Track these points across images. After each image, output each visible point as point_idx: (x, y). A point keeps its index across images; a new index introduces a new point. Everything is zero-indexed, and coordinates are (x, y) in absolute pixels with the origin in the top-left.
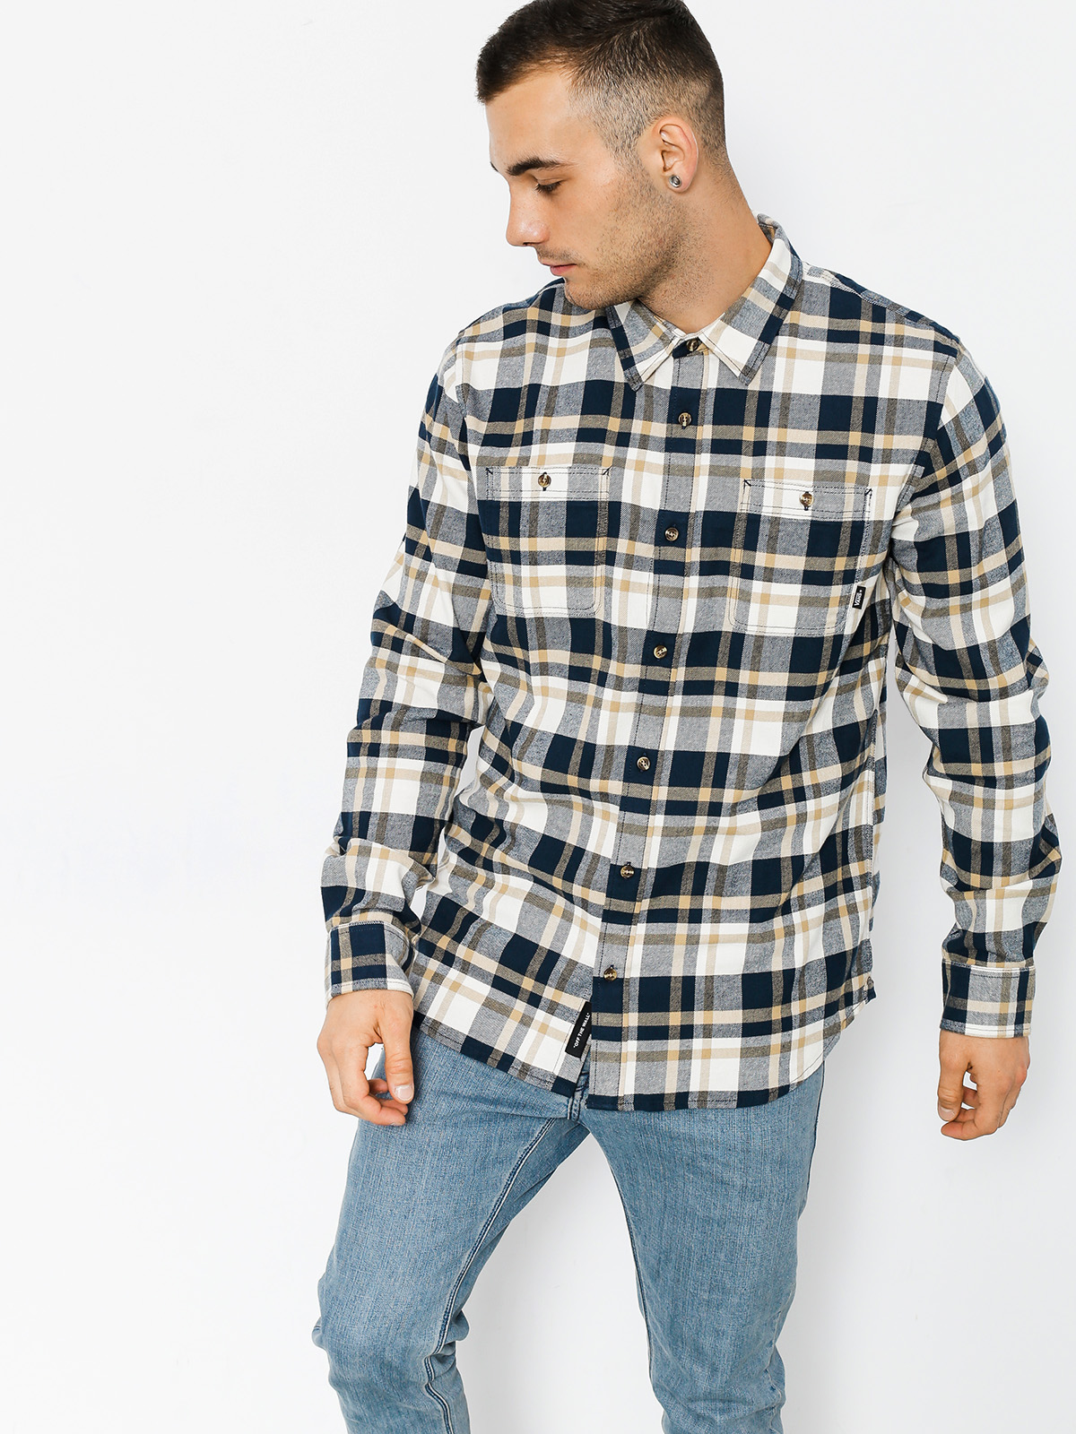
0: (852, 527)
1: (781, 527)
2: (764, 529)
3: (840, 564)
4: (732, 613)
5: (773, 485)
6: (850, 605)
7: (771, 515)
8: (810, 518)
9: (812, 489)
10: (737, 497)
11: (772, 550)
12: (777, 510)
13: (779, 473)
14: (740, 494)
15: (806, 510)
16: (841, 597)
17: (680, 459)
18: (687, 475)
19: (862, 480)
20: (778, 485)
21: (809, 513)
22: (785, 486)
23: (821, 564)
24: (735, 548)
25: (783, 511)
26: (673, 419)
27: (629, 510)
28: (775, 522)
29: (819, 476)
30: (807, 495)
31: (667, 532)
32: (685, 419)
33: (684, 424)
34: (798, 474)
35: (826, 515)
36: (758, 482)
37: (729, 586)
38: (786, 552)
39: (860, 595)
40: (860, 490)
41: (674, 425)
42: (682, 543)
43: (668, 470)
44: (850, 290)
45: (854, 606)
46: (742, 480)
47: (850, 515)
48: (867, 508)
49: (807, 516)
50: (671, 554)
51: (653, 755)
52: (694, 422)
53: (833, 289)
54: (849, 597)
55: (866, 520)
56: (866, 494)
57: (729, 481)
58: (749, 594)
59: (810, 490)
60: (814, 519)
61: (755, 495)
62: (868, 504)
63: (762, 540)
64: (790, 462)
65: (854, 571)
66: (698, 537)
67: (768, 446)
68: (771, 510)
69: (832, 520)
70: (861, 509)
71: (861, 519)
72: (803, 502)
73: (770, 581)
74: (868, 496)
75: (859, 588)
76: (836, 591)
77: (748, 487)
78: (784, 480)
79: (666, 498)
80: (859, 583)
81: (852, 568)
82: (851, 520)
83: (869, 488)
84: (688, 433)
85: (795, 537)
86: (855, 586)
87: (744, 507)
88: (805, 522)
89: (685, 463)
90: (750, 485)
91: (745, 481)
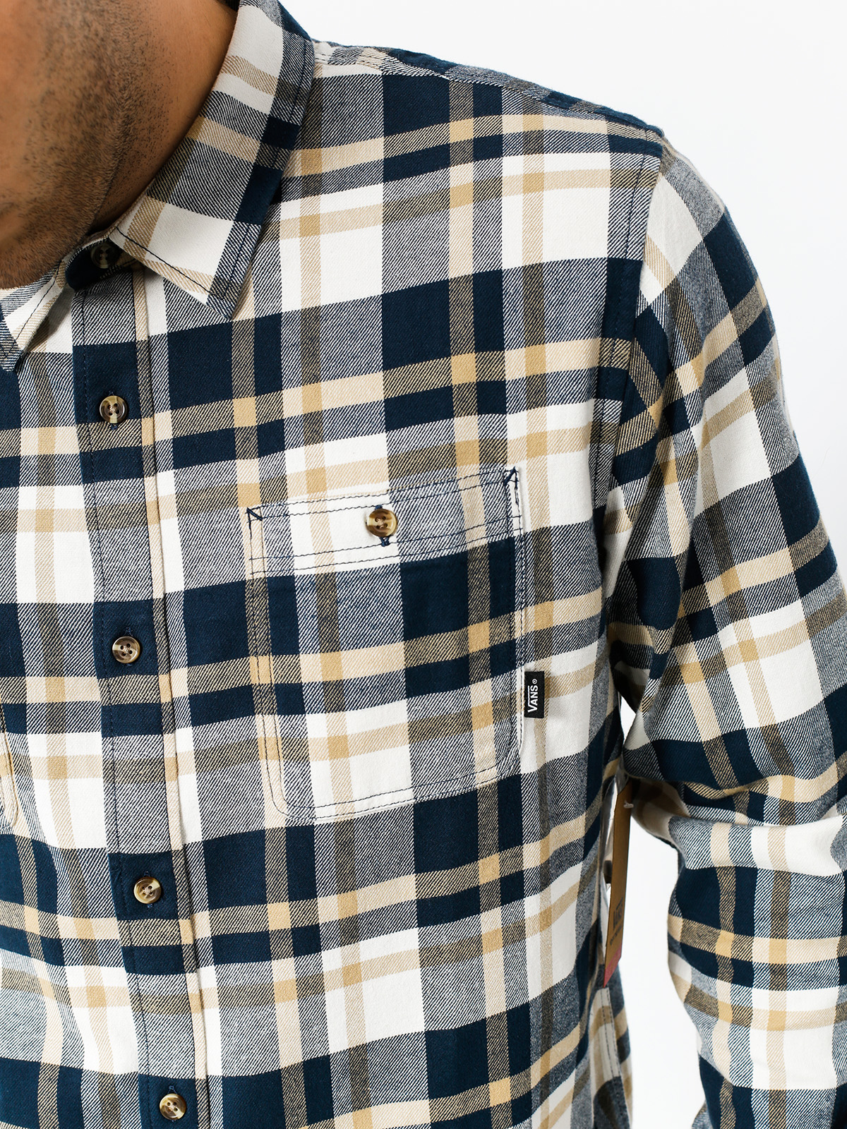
0: (490, 558)
1: (340, 594)
2: (307, 605)
3: (480, 636)
4: (276, 788)
5: (305, 508)
6: (520, 715)
7: (313, 572)
8: (397, 561)
9: (386, 499)
10: (240, 547)
11: (330, 644)
12: (325, 559)
13: (317, 480)
14: (245, 540)
15: (385, 543)
16: (495, 703)
17: (115, 492)
18: (132, 524)
19: (492, 451)
20: (317, 507)
21: (393, 549)
22: (330, 506)
23: (441, 647)
24: (256, 654)
25: (338, 557)
26: (87, 412)
27: (35, 617)
28: (326, 584)
29: (399, 466)
30: (379, 512)
31: (115, 647)
32: (112, 409)
33: (114, 419)
34: (354, 472)
35: (430, 545)
36: (274, 508)
37: (260, 735)
38: (360, 642)
39: (534, 691)
40: (490, 478)
41: (92, 426)
42: (148, 665)
43: (94, 519)
44: (422, 72)
45: (527, 715)
46: (242, 510)
47: (482, 532)
48: (514, 510)
49: (389, 556)
50: (132, 689)
51: (186, 1089)
52: (133, 411)
53: (387, 79)
54: (512, 699)
55: (516, 534)
56: (505, 482)
57: (219, 521)
58: (303, 744)
59: (385, 501)
60: (408, 559)
61: (273, 537)
62: (513, 501)
63: (307, 627)
64: (336, 452)
65: (511, 644)
66: (179, 646)
67: (287, 429)
68: (311, 561)
69: (446, 553)
70: (501, 514)
71: (505, 536)
72: (372, 530)
73: (340, 708)
74: (511, 484)
75: (529, 676)
76: (482, 693)
77: (256, 524)
78: (330, 493)
79: (103, 579)
80: (531, 666)
81: (505, 638)
82: (484, 542)
83: (509, 467)
84: (122, 438)
85: (373, 607)
86: (519, 674)
87: (258, 566)
88: (388, 571)
89: (125, 498)
90: (260, 518)
91: (249, 511)
